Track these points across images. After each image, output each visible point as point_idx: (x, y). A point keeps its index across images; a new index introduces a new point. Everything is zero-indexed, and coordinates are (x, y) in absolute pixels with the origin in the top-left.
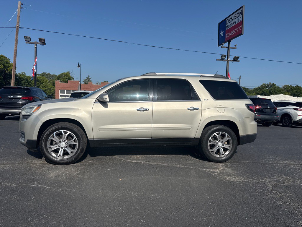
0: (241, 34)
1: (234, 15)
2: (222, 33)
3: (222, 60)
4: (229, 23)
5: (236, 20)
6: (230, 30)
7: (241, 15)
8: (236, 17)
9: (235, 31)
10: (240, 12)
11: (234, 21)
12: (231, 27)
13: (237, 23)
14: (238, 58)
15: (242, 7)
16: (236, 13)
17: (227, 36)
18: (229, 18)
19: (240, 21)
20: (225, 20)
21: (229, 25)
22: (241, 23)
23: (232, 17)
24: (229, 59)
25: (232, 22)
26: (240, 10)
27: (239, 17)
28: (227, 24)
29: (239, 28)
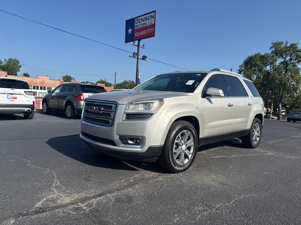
0: (153, 36)
1: (145, 16)
2: (130, 31)
3: (134, 57)
4: (139, 23)
5: (147, 22)
6: (140, 30)
7: (153, 18)
8: (147, 19)
9: (146, 31)
10: (152, 16)
11: (145, 22)
12: (141, 27)
13: (148, 25)
14: (146, 57)
15: (155, 11)
16: (148, 16)
17: (136, 35)
18: (138, 18)
19: (152, 24)
20: (134, 19)
21: (138, 25)
22: (153, 26)
23: (142, 17)
24: (139, 57)
25: (143, 23)
26: (152, 14)
27: (151, 20)
28: (136, 24)
29: (150, 30)
